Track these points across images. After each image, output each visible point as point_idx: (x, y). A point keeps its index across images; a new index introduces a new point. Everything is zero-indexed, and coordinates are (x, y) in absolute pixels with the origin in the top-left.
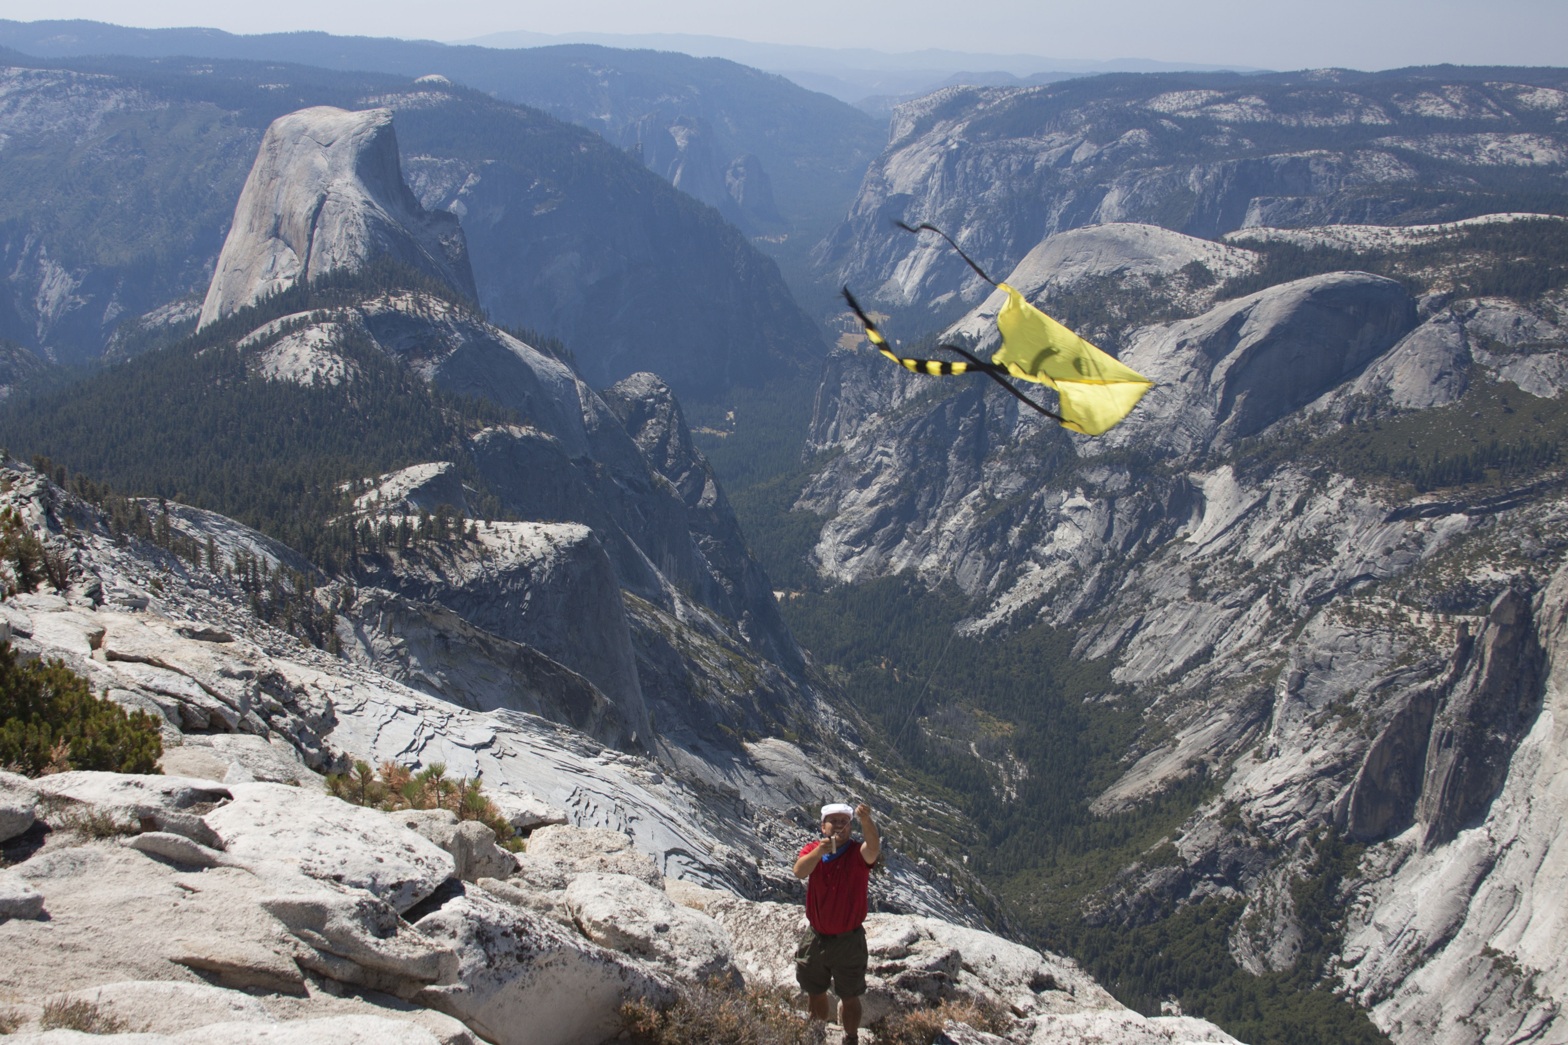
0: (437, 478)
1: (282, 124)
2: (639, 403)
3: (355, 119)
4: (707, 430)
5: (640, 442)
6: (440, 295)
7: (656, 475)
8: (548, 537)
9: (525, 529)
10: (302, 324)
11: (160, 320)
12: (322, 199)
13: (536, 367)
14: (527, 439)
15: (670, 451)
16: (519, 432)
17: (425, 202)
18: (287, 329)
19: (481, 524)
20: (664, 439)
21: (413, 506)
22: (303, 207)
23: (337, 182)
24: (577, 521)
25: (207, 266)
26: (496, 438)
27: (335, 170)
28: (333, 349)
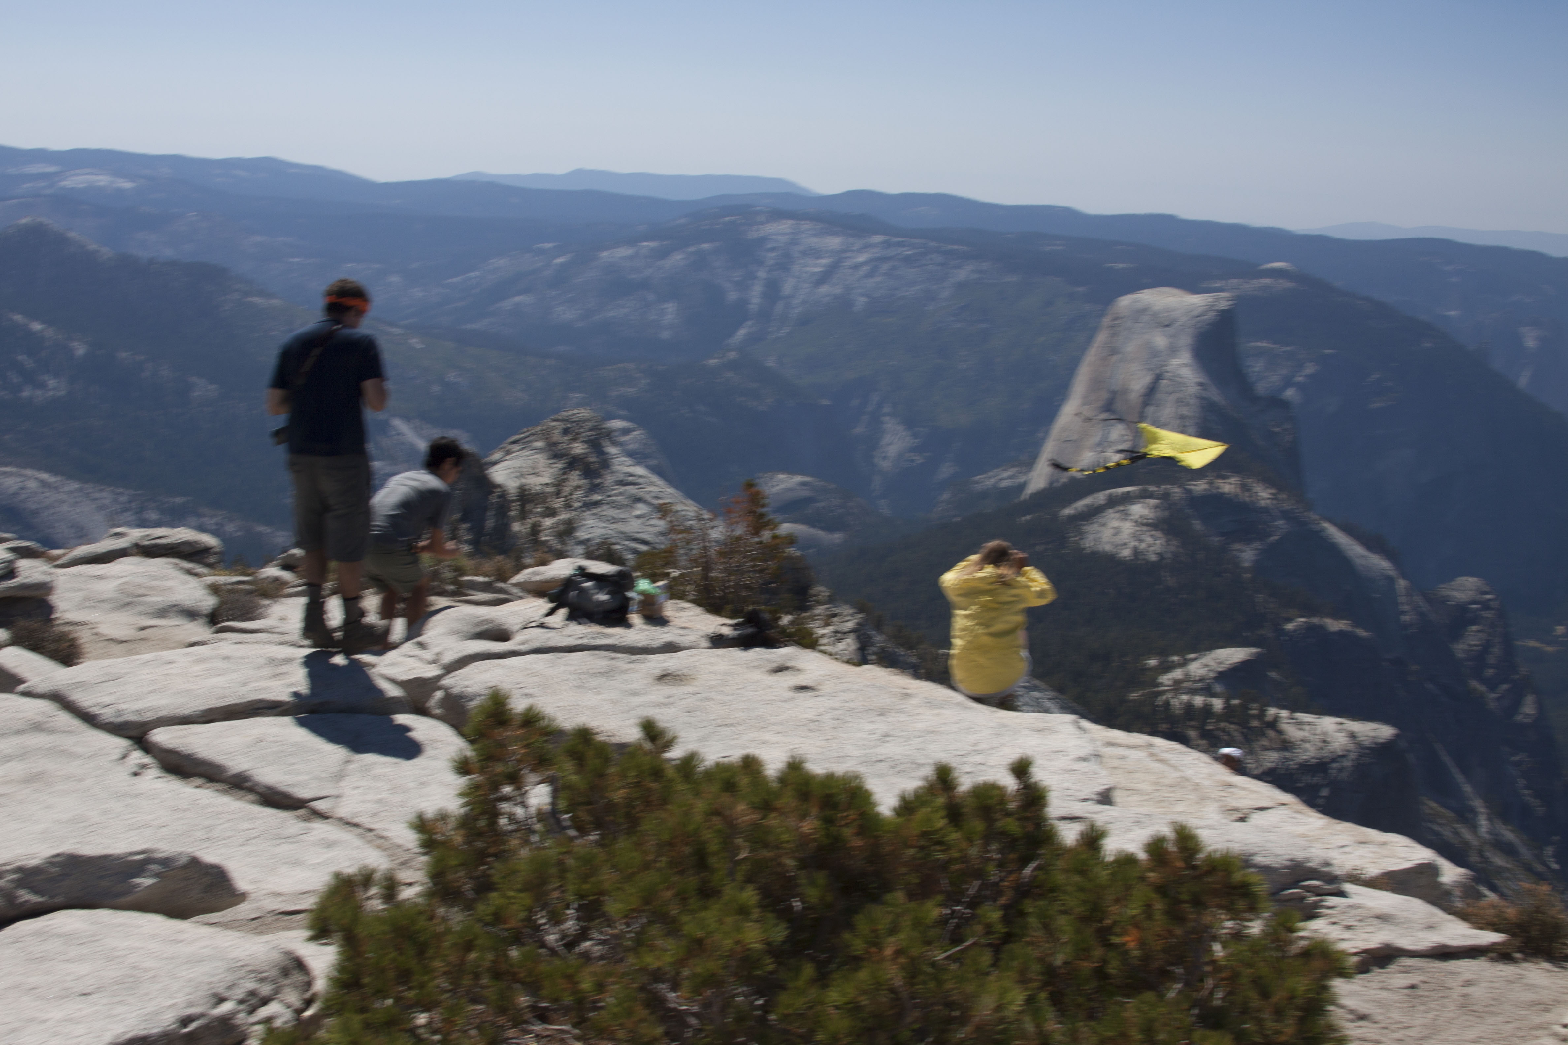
0: (1244, 665)
1: (1125, 302)
2: (1462, 608)
3: (1197, 301)
4: (1532, 643)
5: (1460, 648)
6: (1268, 482)
7: (1475, 684)
8: (1352, 735)
9: (1328, 724)
10: (1127, 499)
11: (990, 482)
12: (1158, 378)
13: (1358, 562)
14: (1341, 633)
15: (1491, 660)
16: (1335, 625)
17: (1261, 388)
18: (1112, 502)
19: (1284, 713)
20: (1486, 648)
21: (1218, 688)
22: (1139, 383)
23: (1175, 362)
24: (1385, 720)
25: (1040, 435)
26: (1310, 629)
27: (1173, 350)
28: (1153, 525)
